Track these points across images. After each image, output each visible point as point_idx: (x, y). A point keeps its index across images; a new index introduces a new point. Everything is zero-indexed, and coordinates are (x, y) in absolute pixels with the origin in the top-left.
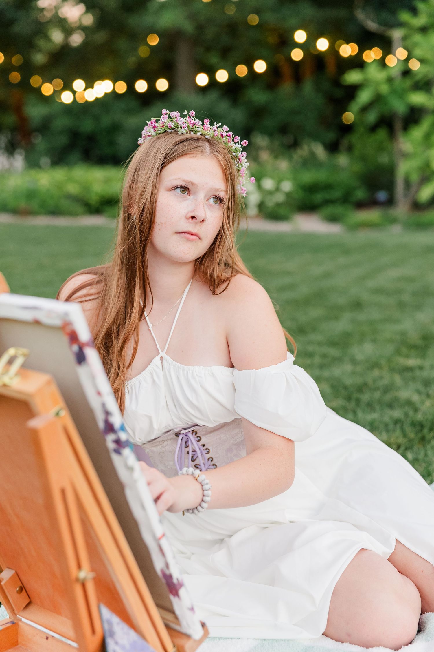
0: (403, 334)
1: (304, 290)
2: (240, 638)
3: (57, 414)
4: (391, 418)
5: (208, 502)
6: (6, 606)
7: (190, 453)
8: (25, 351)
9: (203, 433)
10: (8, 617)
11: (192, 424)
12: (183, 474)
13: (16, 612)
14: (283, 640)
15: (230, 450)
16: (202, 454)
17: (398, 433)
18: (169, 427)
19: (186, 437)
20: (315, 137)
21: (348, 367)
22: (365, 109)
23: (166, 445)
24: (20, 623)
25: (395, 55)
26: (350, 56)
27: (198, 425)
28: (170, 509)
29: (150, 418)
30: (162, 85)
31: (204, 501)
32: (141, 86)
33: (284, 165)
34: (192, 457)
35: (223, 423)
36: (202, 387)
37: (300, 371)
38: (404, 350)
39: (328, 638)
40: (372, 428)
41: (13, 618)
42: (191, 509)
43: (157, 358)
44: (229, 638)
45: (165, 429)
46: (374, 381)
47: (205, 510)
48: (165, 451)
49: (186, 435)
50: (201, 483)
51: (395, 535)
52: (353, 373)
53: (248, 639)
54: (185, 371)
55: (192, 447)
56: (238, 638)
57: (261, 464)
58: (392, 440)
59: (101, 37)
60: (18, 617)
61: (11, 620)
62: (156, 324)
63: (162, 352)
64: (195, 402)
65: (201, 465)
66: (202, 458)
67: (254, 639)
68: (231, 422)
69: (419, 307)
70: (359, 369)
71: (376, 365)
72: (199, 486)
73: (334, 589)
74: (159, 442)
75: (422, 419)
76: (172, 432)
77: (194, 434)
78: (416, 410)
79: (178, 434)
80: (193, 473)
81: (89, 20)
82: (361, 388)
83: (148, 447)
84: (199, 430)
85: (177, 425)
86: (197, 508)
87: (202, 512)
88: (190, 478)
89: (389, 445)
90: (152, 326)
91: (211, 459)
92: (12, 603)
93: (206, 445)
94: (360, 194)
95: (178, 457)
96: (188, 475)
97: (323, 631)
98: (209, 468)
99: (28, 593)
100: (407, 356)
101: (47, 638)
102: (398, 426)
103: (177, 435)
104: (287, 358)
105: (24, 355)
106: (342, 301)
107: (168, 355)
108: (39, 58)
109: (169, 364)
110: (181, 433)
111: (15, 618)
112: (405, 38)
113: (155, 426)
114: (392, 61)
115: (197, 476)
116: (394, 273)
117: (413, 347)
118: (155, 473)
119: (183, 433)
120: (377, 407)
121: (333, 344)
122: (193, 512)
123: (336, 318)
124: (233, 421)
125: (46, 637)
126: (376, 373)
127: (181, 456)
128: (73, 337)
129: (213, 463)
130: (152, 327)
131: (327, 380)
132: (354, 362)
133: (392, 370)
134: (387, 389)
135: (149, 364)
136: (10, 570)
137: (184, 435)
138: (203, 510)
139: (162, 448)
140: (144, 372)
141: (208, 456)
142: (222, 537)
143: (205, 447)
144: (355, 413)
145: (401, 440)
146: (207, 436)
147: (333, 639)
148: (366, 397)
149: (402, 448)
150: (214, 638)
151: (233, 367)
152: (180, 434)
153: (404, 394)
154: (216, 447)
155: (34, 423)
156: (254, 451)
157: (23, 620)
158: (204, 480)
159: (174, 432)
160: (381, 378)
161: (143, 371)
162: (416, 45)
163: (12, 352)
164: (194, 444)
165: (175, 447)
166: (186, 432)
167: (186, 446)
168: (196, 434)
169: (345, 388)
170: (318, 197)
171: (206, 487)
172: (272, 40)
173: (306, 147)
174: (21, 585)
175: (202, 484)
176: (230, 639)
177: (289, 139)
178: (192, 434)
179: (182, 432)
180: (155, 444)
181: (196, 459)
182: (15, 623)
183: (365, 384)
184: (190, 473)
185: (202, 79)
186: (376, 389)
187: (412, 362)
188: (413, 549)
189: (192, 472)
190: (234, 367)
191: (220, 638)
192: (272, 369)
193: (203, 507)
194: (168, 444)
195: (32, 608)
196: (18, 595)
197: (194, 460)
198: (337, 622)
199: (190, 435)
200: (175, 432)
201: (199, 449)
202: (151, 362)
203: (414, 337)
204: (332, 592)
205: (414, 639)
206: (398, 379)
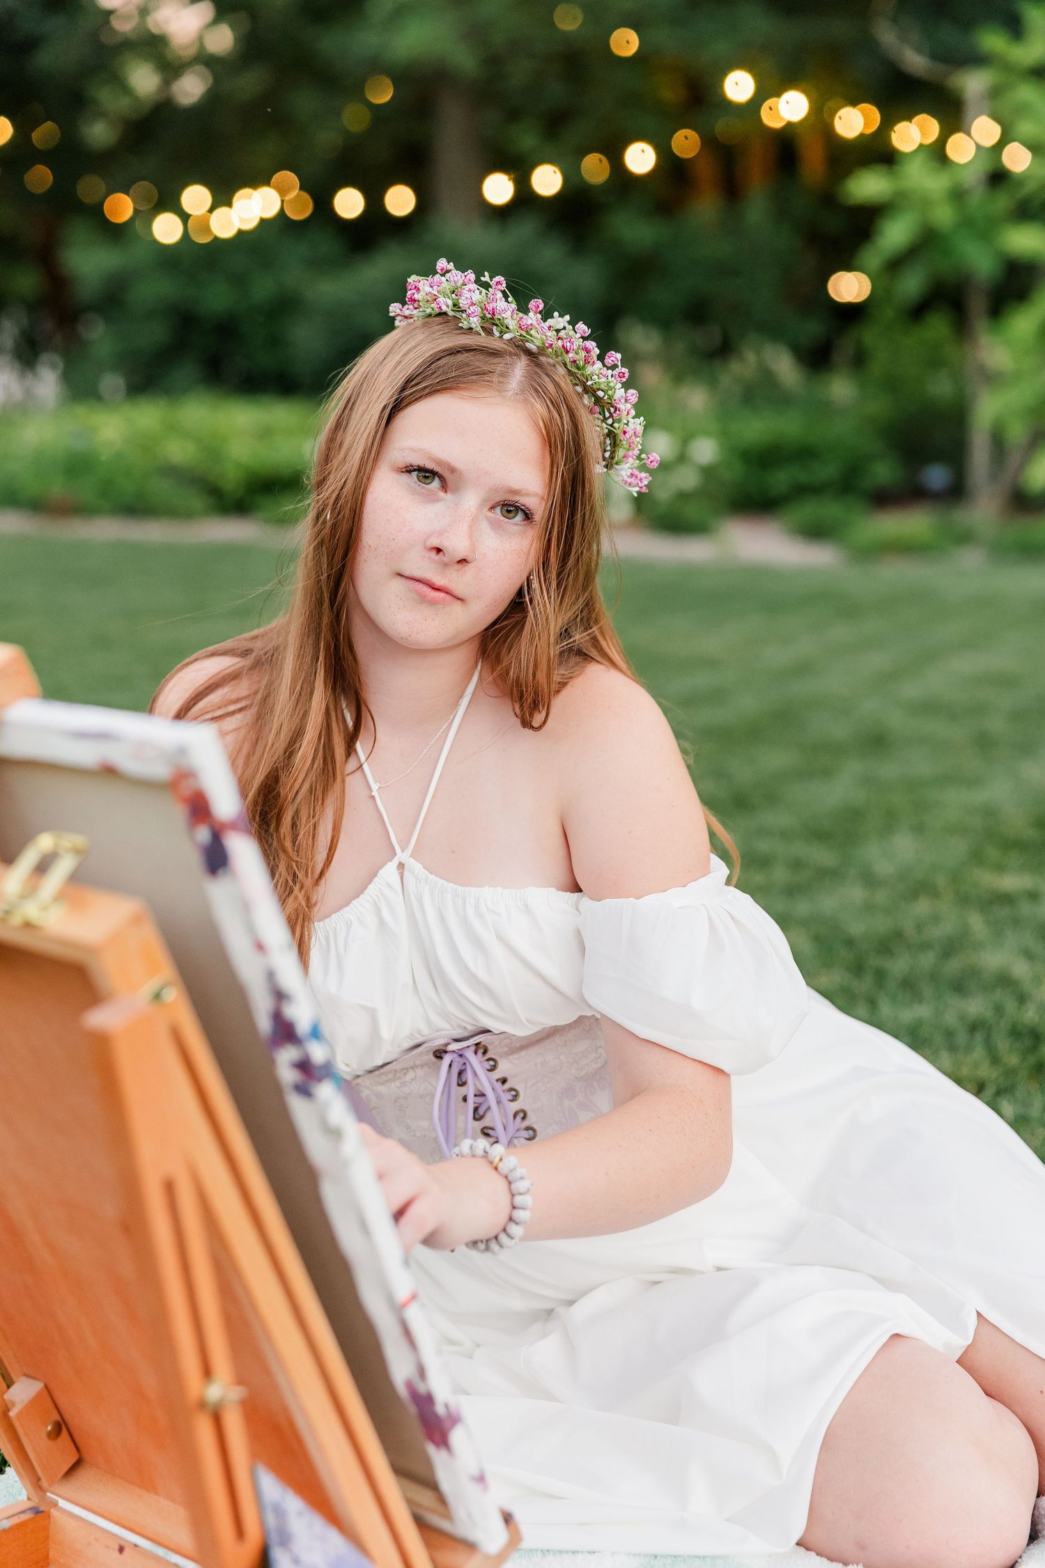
0: (990, 812)
1: (747, 704)
2: (594, 1552)
3: (157, 996)
4: (962, 1018)
5: (525, 1222)
6: (21, 1470)
7: (471, 1099)
8: (78, 840)
9: (501, 1050)
10: (24, 1496)
11: (475, 1027)
12: (462, 1156)
13: (44, 1483)
14: (700, 1558)
15: (568, 1091)
16: (499, 1102)
17: (979, 1053)
18: (418, 1036)
19: (461, 1061)
20: (773, 332)
21: (855, 893)
22: (896, 264)
23: (412, 1080)
24: (54, 1512)
25: (969, 134)
26: (862, 135)
27: (489, 1031)
28: (430, 1240)
29: (372, 1014)
30: (400, 200)
31: (514, 1221)
32: (349, 203)
33: (697, 399)
34: (476, 1109)
35: (551, 1027)
36: (501, 938)
37: (744, 902)
38: (992, 853)
39: (809, 1553)
40: (916, 1039)
41: (37, 1501)
42: (482, 1241)
43: (391, 867)
44: (567, 1552)
45: (409, 1040)
46: (919, 927)
47: (516, 1244)
48: (409, 1094)
49: (461, 1056)
50: (506, 1177)
51: (976, 1302)
52: (868, 907)
53: (613, 1553)
54: (460, 900)
55: (475, 1085)
56: (589, 1552)
57: (650, 1130)
58: (965, 1071)
59: (250, 83)
60: (50, 1498)
61: (30, 1504)
62: (388, 784)
63: (403, 851)
64: (481, 973)
65: (496, 1128)
66: (500, 1112)
67: (630, 1554)
68: (570, 1024)
69: (1026, 749)
70: (881, 897)
71: (921, 888)
72: (502, 1184)
73: (826, 1434)
74: (395, 1071)
75: (1037, 1019)
76: (427, 1047)
77: (480, 1052)
78: (1022, 999)
79: (440, 1053)
80: (486, 1152)
81: (223, 40)
82: (888, 944)
83: (368, 1084)
84: (493, 1043)
85: (438, 1031)
86: (496, 1238)
87: (508, 1247)
88: (482, 1163)
89: (959, 1081)
90: (379, 787)
91: (521, 1115)
92: (35, 1464)
93: (508, 1078)
94: (884, 472)
95: (439, 1110)
96: (474, 1156)
97: (797, 1535)
98: (516, 1138)
99: (76, 1436)
100: (1001, 868)
101: (121, 1550)
102: (979, 1037)
103: (438, 1055)
104: (711, 870)
105: (77, 851)
106: (839, 731)
107: (416, 860)
108: (99, 133)
109: (418, 882)
110: (448, 1050)
111: (43, 1497)
112: (995, 93)
113: (386, 1033)
114: (961, 149)
115: (497, 1160)
116: (967, 664)
117: (1014, 845)
118: (394, 1151)
119: (452, 1050)
120: (928, 991)
121: (818, 835)
122: (487, 1249)
123: (827, 773)
124: (576, 1022)
125: (117, 1547)
126: (922, 907)
127: (448, 1108)
128: (199, 808)
129: (526, 1123)
130: (377, 790)
131: (804, 923)
132: (869, 880)
133: (964, 900)
134: (950, 948)
135: (370, 881)
136: (31, 1381)
137: (455, 1055)
138: (513, 1242)
139: (401, 1087)
140: (358, 900)
141: (515, 1106)
142: (549, 1306)
143: (507, 1086)
144: (872, 1003)
145: (986, 1071)
146: (511, 1057)
147: (822, 1556)
148: (899, 966)
149: (989, 1091)
150: (531, 1550)
151: (577, 892)
152: (446, 1052)
153: (993, 959)
154: (533, 1085)
155: (100, 1019)
156: (632, 1097)
157: (62, 1503)
158: (515, 1169)
159: (431, 1046)
160: (936, 919)
161: (354, 899)
162: (1022, 110)
163: (45, 842)
164: (481, 1077)
165: (431, 1085)
166: (461, 1047)
167: (460, 1083)
168: (485, 1052)
169: (850, 943)
170: (781, 479)
171: (521, 1186)
172: (669, 92)
173: (751, 357)
174: (57, 1418)
175: (510, 1178)
176: (571, 1555)
177: (710, 335)
178: (476, 1053)
179: (450, 1048)
180: (385, 1078)
181: (484, 1113)
182: (42, 1512)
183: (898, 935)
184: (480, 1152)
185: (498, 188)
186: (925, 946)
187: (1011, 882)
188: (1019, 1336)
189: (485, 1149)
190: (581, 891)
191: (546, 1553)
192: (675, 898)
193: (513, 1236)
194: (416, 1077)
195: (84, 1475)
196: (49, 1443)
197: (481, 1118)
198: (833, 1514)
199: (470, 1054)
200: (435, 1046)
201: (493, 1089)
202: (376, 875)
203: (1017, 821)
204: (821, 1441)
205: (1020, 1557)
206: (977, 923)
